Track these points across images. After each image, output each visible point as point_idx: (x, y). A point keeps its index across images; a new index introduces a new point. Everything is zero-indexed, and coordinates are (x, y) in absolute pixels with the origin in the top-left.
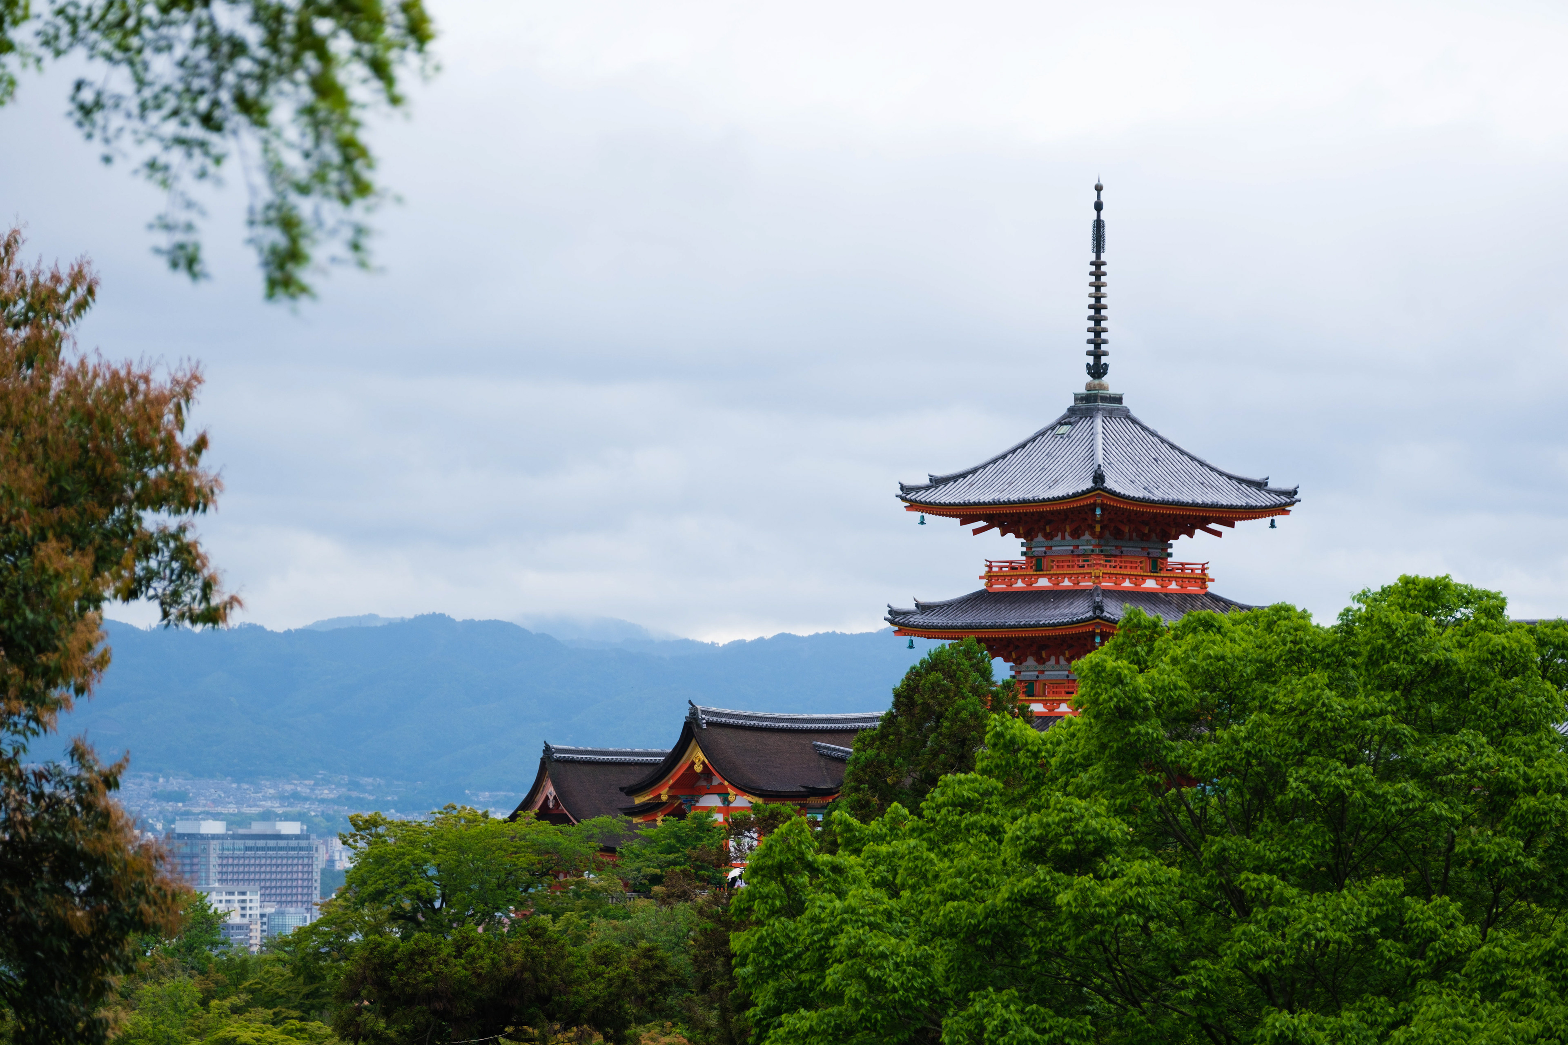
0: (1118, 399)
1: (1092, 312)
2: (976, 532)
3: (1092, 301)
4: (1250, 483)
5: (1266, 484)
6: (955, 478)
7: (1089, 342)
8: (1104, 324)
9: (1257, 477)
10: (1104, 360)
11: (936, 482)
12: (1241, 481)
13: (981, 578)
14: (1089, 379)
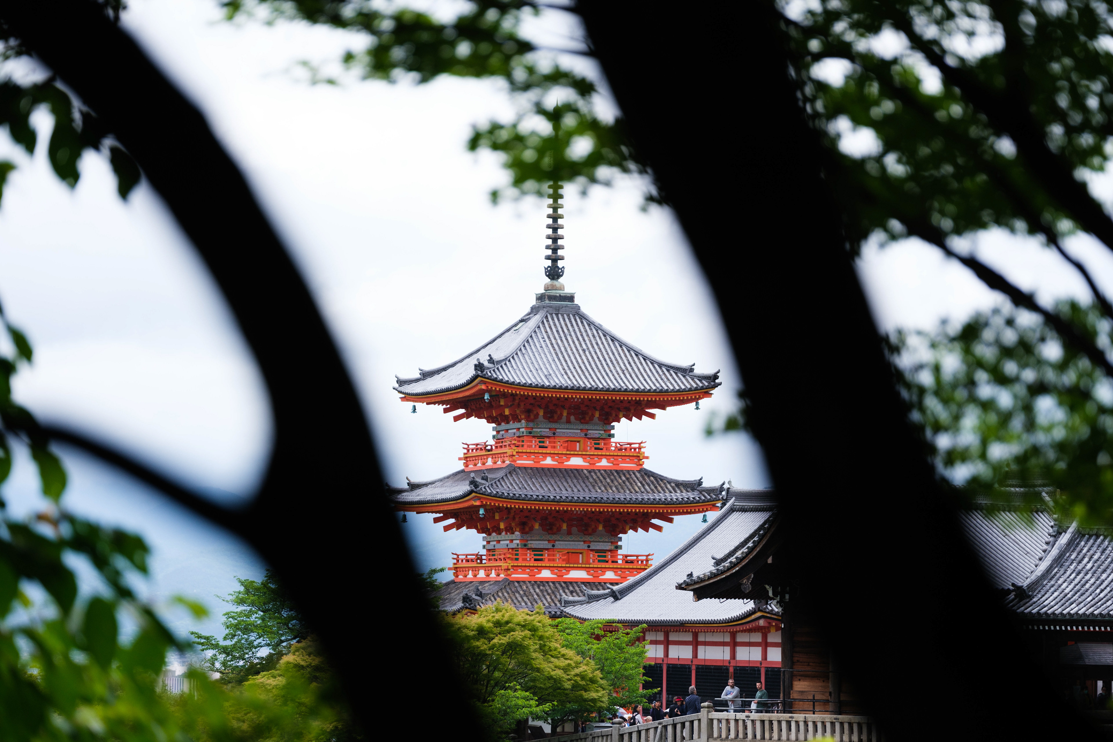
0: (571, 298)
1: (550, 221)
2: (457, 419)
3: (550, 211)
4: (677, 369)
5: (692, 370)
6: (438, 371)
7: (548, 247)
8: (560, 232)
9: (684, 363)
10: (560, 264)
11: (426, 375)
12: (670, 368)
13: (460, 459)
14: (547, 280)
